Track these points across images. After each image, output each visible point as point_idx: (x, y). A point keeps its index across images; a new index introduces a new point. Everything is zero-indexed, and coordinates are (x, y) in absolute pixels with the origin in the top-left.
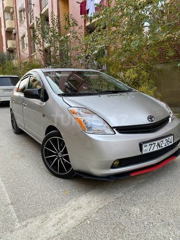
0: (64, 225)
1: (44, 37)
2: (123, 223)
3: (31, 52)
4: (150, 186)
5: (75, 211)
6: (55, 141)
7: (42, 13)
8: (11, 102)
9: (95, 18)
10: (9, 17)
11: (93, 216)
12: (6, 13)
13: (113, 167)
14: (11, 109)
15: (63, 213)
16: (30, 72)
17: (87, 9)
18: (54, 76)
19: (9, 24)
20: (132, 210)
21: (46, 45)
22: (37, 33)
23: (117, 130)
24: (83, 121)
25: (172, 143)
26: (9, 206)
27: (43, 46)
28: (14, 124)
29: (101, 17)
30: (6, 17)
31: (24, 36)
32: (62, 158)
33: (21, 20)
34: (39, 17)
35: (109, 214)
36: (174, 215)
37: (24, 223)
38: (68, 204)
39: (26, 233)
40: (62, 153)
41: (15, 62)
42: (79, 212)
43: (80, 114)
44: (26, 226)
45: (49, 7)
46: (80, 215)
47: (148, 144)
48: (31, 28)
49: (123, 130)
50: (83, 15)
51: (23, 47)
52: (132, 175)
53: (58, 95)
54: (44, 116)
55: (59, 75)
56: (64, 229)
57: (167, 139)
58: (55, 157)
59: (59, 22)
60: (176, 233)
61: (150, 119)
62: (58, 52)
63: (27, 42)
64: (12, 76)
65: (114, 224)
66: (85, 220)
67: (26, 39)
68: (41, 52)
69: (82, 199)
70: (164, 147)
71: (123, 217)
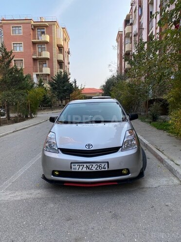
5: (27, 195)
7: (149, 35)
10: (129, 41)
11: (30, 199)
12: (126, 38)
15: (22, 193)
19: (127, 48)
25: (106, 169)
30: (126, 42)
47: (77, 165)
52: (65, 184)
57: (98, 164)
61: (87, 147)
70: (94, 170)
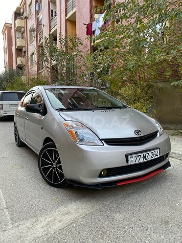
0: (51, 227)
1: (51, 56)
2: (105, 227)
3: (39, 69)
4: (137, 196)
5: (64, 216)
6: (50, 152)
7: (51, 33)
8: (15, 116)
9: (98, 39)
10: (20, 36)
11: (80, 220)
12: (17, 32)
13: (101, 176)
14: (15, 123)
15: (53, 217)
16: (33, 89)
17: (93, 30)
18: (58, 92)
19: (20, 42)
20: (116, 217)
21: (54, 63)
22: (45, 51)
23: (105, 142)
24: (75, 133)
25: (159, 156)
26: (4, 210)
27: (51, 63)
28: (17, 137)
29: (104, 38)
30: (17, 36)
31: (33, 54)
32: (56, 168)
33: (31, 39)
34: (48, 37)
35: (95, 219)
36: (154, 222)
37: (16, 225)
38: (58, 209)
39: (17, 233)
40: (57, 163)
41: (24, 78)
42: (67, 217)
43: (73, 127)
44: (18, 227)
45: (57, 27)
46: (67, 219)
47: (134, 156)
48: (40, 47)
49: (111, 142)
50: (89, 36)
51: (32, 64)
52: (118, 185)
53: (56, 110)
54: (42, 128)
55: (63, 92)
56: (51, 230)
57: (153, 152)
58: (50, 167)
59: (67, 42)
60: (152, 236)
61: (136, 133)
62: (65, 69)
63: (36, 59)
64: (19, 92)
65: (97, 228)
66: (72, 223)
67: (35, 57)
68: (48, 69)
69: (72, 206)
70: (150, 159)
71: (107, 222)
